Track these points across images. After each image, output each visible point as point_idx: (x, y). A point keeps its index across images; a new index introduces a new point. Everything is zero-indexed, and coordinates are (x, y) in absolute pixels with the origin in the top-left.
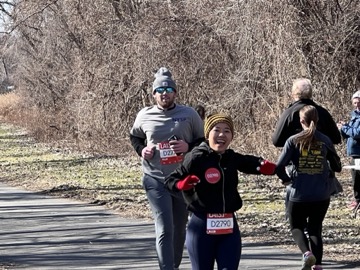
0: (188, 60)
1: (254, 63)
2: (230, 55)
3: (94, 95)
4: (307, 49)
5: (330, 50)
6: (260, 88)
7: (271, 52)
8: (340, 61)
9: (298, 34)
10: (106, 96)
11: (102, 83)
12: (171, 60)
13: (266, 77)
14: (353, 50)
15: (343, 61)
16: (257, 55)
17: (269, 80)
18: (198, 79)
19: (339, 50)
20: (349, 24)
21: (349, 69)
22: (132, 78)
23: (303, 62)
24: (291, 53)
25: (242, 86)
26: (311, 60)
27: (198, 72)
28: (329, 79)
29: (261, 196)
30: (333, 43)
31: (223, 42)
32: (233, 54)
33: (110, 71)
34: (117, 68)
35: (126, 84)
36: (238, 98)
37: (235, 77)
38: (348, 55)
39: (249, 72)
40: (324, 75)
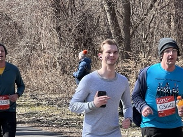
1: (31, 36)
2: (19, 31)
4: (58, 29)
5: (70, 30)
6: (34, 48)
7: (40, 30)
8: (75, 36)
9: (54, 21)
13: (37, 43)
14: (82, 30)
15: (77, 35)
16: (33, 32)
17: (39, 45)
19: (75, 30)
20: (80, 17)
21: (79, 40)
23: (56, 36)
24: (50, 31)
25: (25, 47)
26: (60, 35)
27: (3, 39)
28: (69, 45)
29: (33, 103)
30: (72, 27)
31: (16, 24)
32: (21, 31)
36: (23, 53)
37: (21, 42)
38: (79, 33)
39: (28, 40)
40: (67, 43)
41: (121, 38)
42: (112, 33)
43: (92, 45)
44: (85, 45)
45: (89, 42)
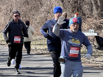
0: (28, 4)
1: (47, 5)
2: (40, 3)
3: (1, 14)
4: (62, 1)
5: (69, 2)
6: (49, 12)
7: (52, 2)
8: (72, 5)
10: (5, 14)
11: (4, 11)
12: (23, 4)
13: (51, 9)
14: (76, 2)
15: (73, 5)
16: (48, 3)
18: (31, 9)
19: (72, 2)
21: (75, 7)
22: (12, 9)
23: (61, 5)
24: (58, 2)
25: (44, 12)
26: (64, 4)
27: (31, 7)
28: (69, 10)
33: (6, 7)
34: (8, 6)
35: (11, 11)
36: (43, 15)
37: (42, 9)
38: (74, 3)
39: (46, 8)
40: (67, 9)
41: (98, 6)
42: (93, 3)
43: (82, 10)
44: (78, 10)
45: (80, 9)
